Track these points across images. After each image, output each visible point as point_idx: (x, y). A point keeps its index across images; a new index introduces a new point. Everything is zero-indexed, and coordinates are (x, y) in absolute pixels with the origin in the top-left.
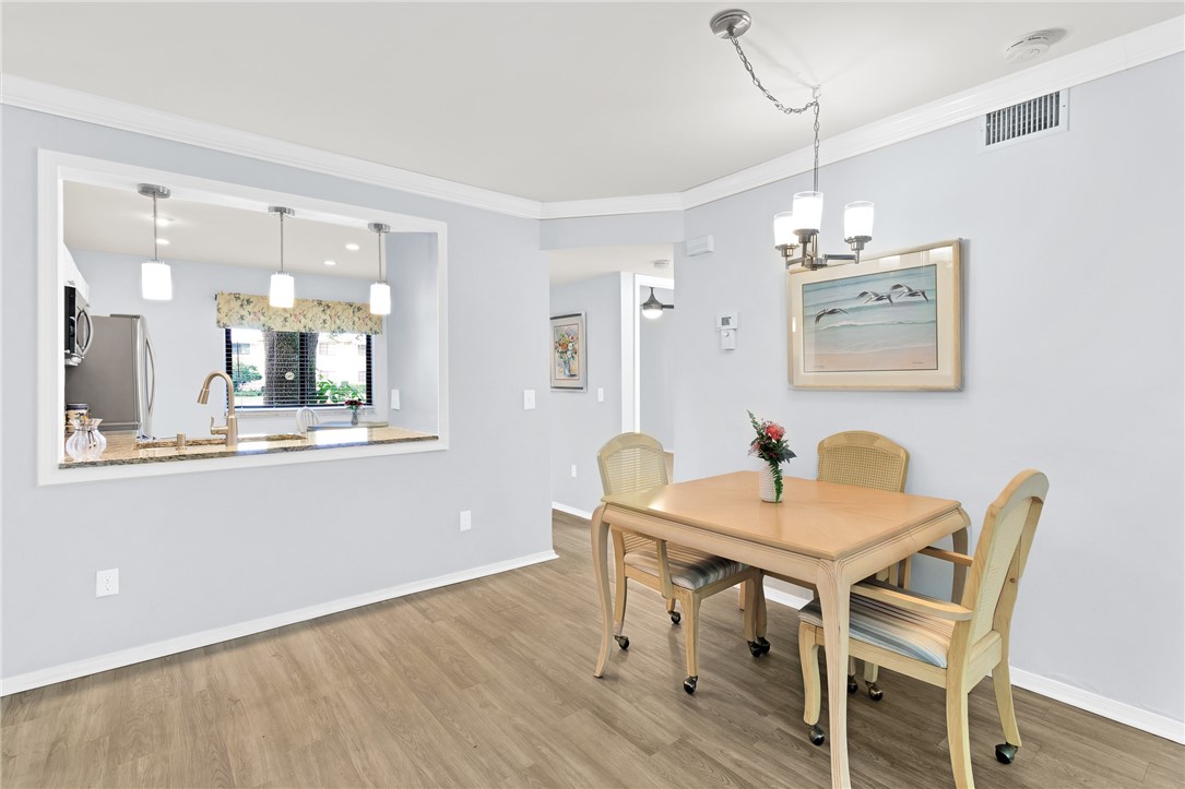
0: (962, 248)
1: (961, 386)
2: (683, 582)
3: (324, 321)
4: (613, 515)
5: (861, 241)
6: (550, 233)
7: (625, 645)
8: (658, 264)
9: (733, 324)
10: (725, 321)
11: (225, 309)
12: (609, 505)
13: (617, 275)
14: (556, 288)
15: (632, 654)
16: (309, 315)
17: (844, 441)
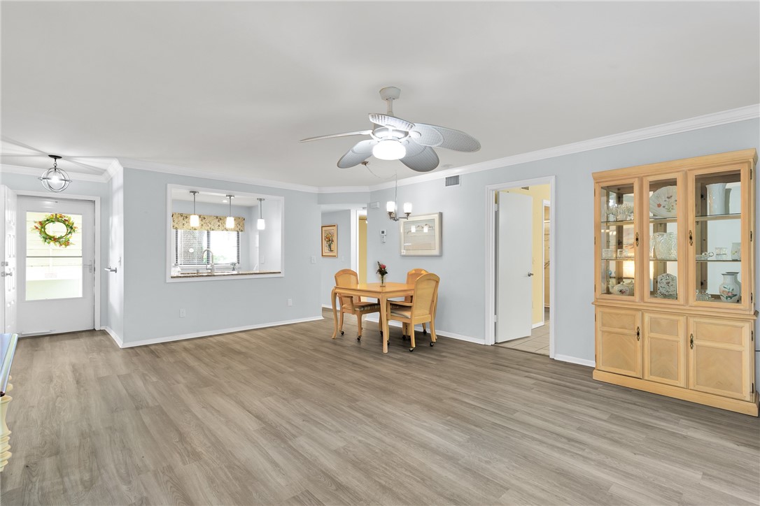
0: (441, 215)
1: (440, 255)
2: (358, 309)
3: (219, 226)
4: (337, 290)
5: (408, 214)
6: (322, 198)
7: (343, 333)
8: (364, 208)
9: (385, 234)
10: (383, 232)
11: (176, 221)
12: (336, 288)
13: (350, 210)
14: (324, 214)
15: (345, 336)
16: (212, 223)
17: (414, 272)
